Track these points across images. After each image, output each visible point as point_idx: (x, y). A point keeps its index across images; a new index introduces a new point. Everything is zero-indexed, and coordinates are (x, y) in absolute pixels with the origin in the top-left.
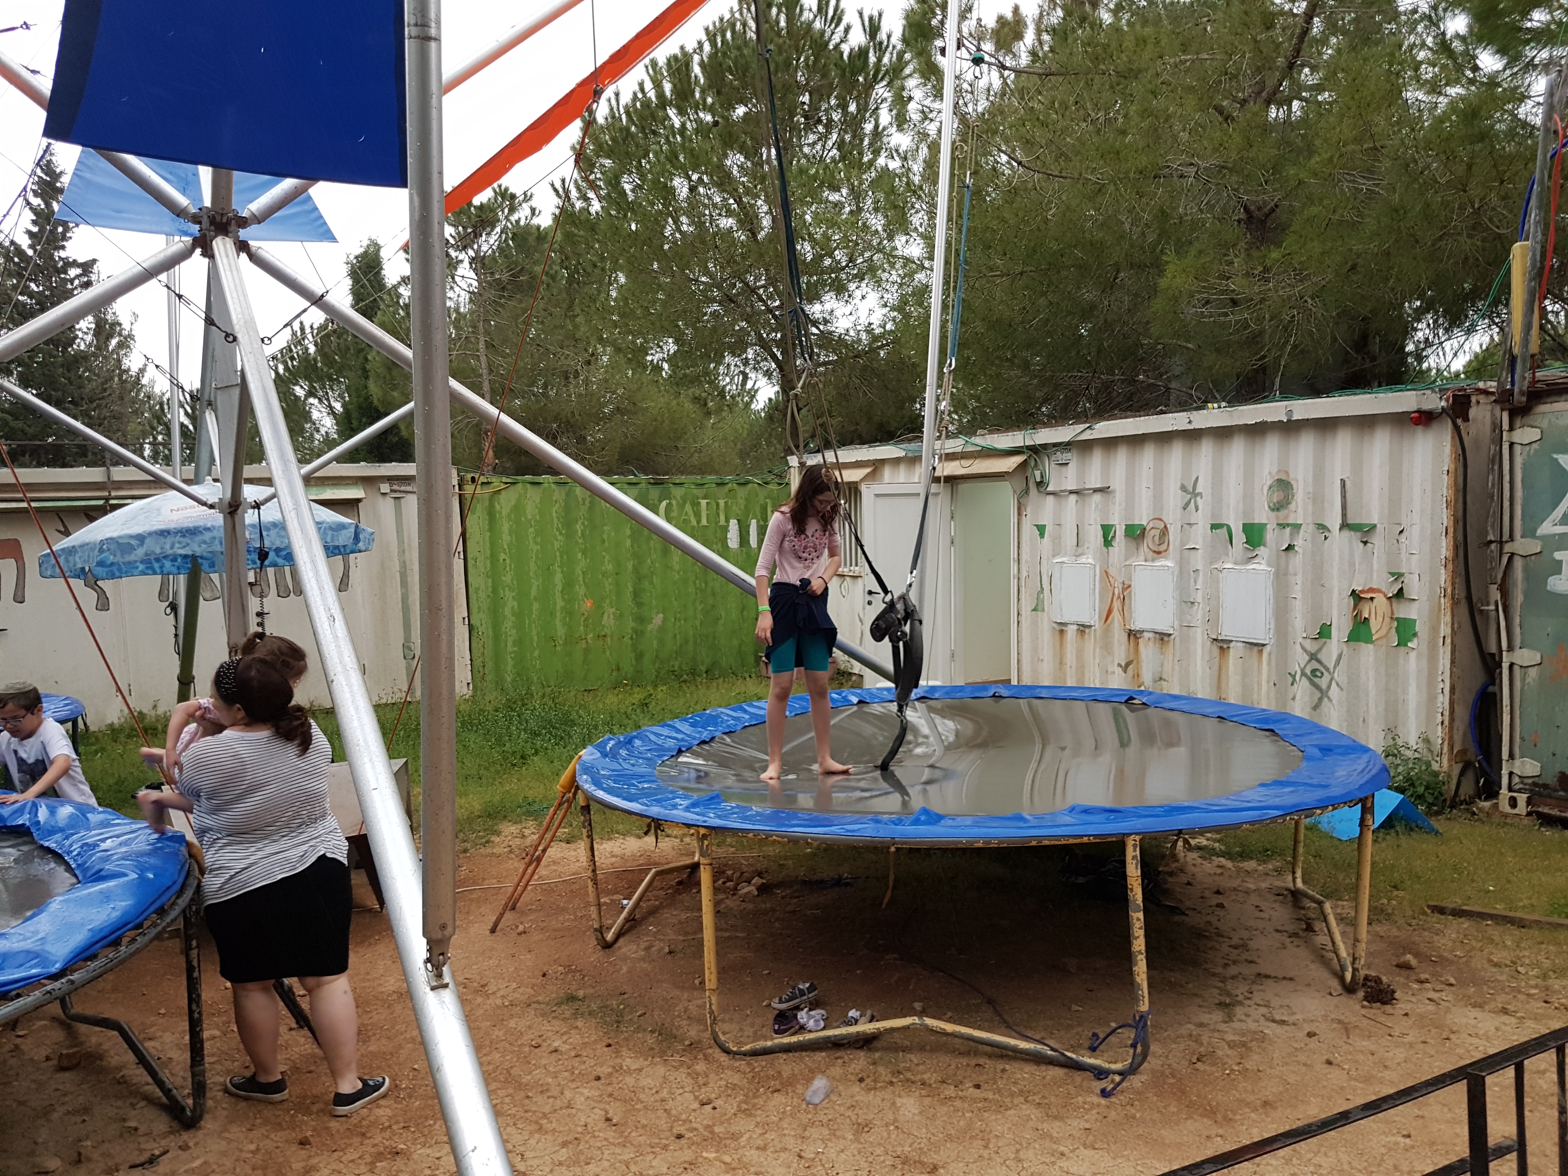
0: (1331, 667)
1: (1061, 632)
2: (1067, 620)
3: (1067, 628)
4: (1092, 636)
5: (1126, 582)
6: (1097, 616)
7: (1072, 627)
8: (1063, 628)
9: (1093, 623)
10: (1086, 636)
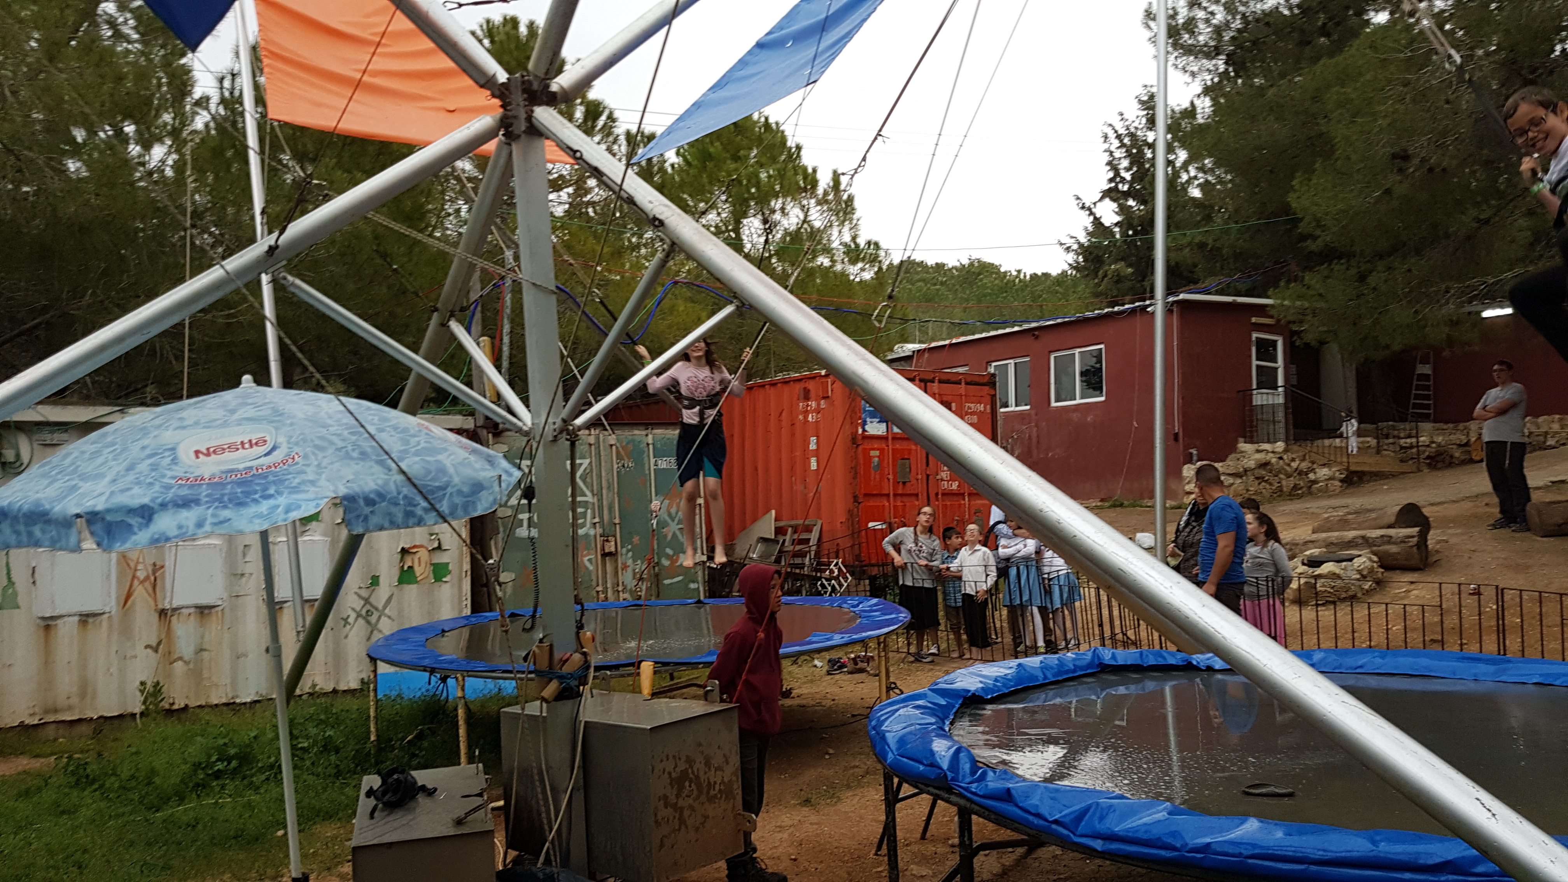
0: (380, 607)
1: (47, 628)
2: (63, 612)
3: (59, 622)
4: (105, 624)
5: (159, 564)
6: (113, 602)
7: (71, 619)
8: (50, 623)
9: (107, 609)
10: (90, 627)
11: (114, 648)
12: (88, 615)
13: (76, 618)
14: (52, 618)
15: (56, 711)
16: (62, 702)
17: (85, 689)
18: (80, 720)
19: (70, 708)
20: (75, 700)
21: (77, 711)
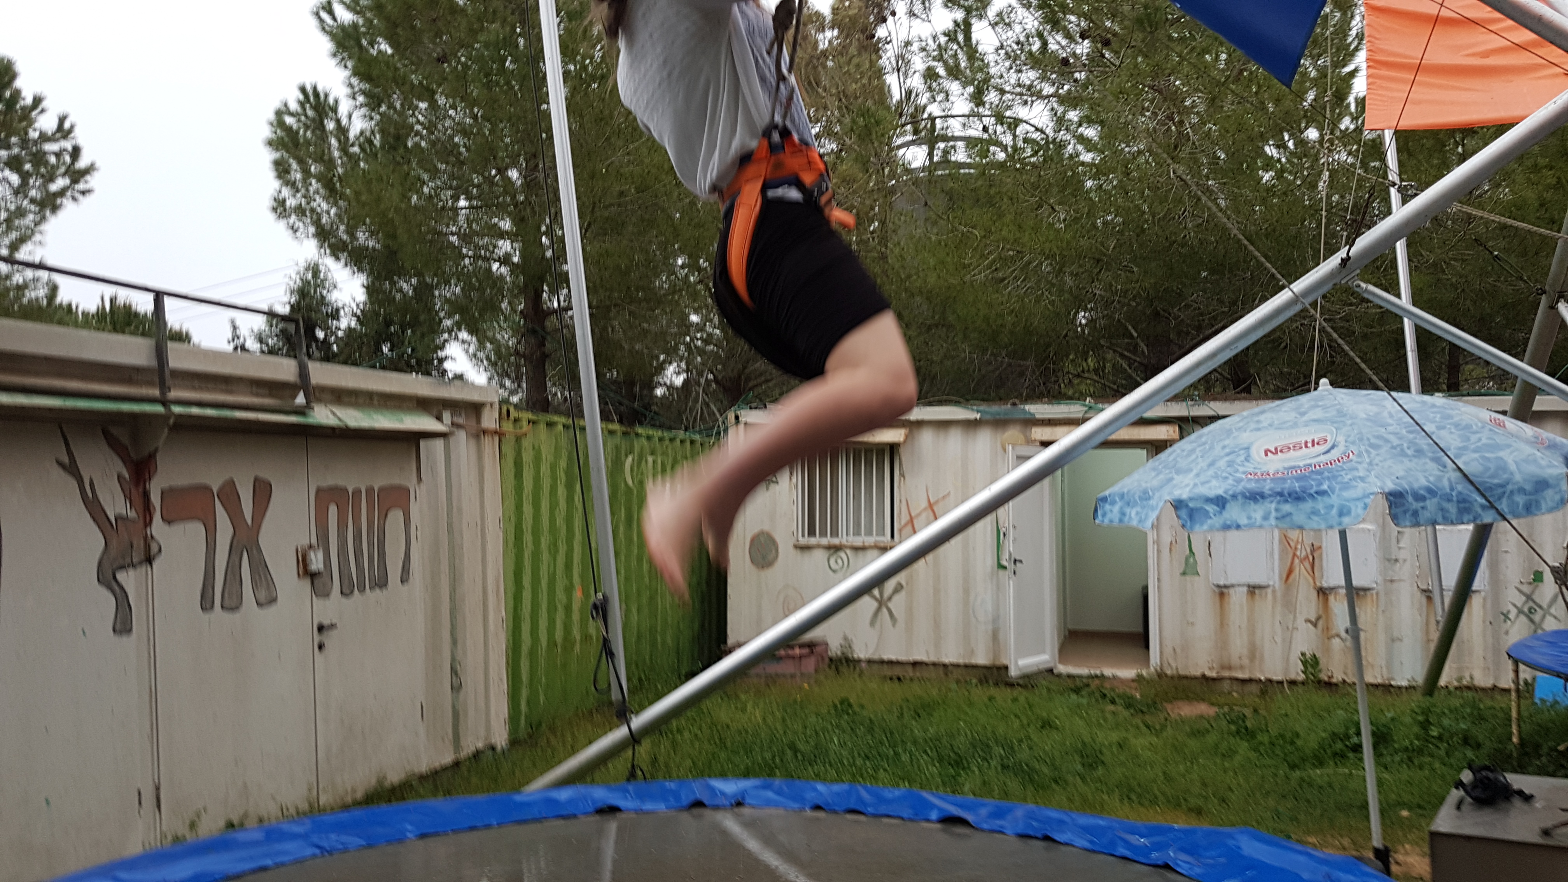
0: (1545, 606)
1: (1222, 594)
2: (1234, 582)
3: (1232, 591)
4: (1270, 596)
5: (1316, 544)
6: (1277, 577)
7: (1241, 589)
8: (1225, 590)
9: (1271, 583)
10: (1257, 597)
11: (1278, 618)
12: (1254, 587)
13: (1245, 589)
14: (1226, 587)
15: (1230, 668)
16: (1235, 661)
17: (1254, 653)
18: (1250, 680)
19: (1242, 667)
20: (1246, 661)
21: (1247, 671)
